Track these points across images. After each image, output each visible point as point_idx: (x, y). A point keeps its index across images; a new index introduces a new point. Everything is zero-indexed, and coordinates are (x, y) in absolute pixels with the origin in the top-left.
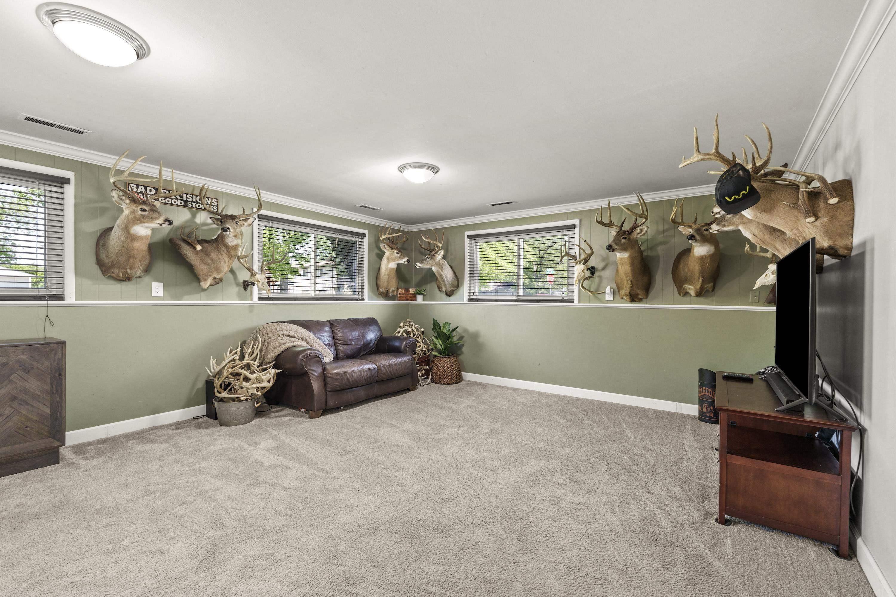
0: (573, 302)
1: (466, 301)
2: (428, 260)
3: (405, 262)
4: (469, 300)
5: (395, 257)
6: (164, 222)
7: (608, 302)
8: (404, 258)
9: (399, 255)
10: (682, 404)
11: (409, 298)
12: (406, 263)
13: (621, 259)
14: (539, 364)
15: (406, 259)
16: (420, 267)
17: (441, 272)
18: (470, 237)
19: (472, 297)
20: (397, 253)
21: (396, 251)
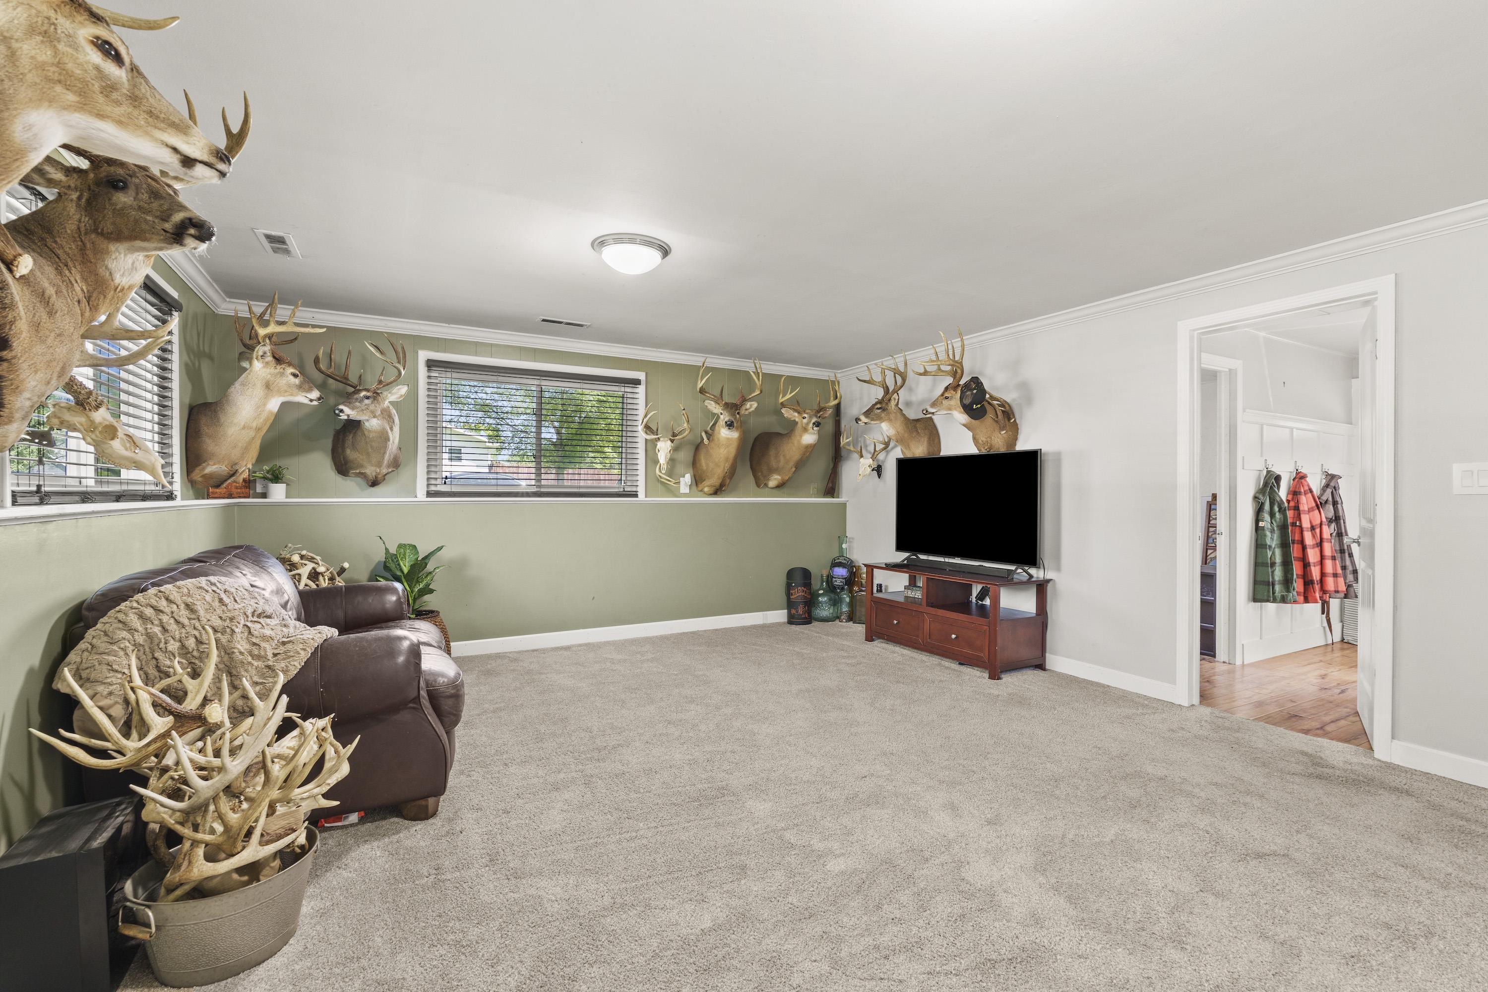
0: (636, 496)
1: (421, 495)
2: (367, 401)
3: (311, 400)
4: (429, 494)
5: (289, 386)
6: (212, 160)
7: (685, 495)
8: (310, 390)
9: (297, 381)
10: (768, 612)
11: (234, 491)
12: (315, 403)
13: (728, 439)
14: (594, 598)
15: (315, 394)
16: (348, 416)
17: (389, 431)
18: (431, 364)
19: (433, 488)
20: (295, 376)
21: (291, 370)
